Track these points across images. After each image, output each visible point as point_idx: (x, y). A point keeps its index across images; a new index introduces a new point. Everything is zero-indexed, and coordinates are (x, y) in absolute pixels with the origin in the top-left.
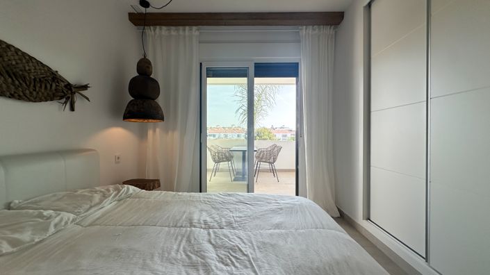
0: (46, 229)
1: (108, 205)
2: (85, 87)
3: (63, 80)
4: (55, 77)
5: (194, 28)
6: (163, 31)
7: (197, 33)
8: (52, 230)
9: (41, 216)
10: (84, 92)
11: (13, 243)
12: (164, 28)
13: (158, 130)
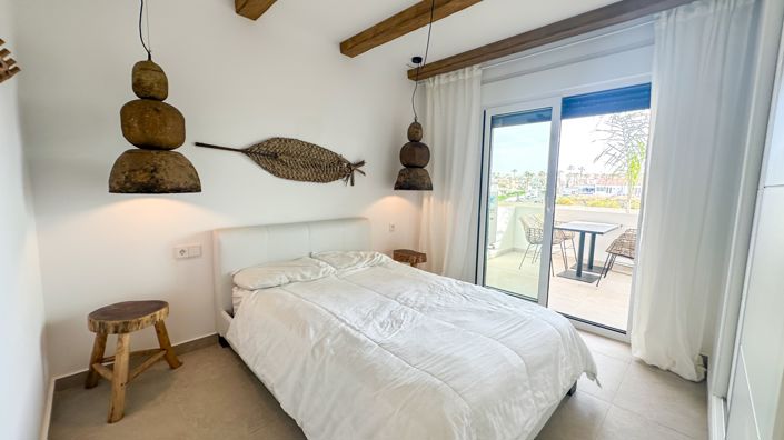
0: (317, 274)
1: (361, 268)
2: (362, 163)
3: (345, 161)
4: (340, 160)
5: (475, 67)
6: (442, 79)
7: (480, 72)
8: (321, 275)
9: (318, 265)
10: (360, 168)
11: (303, 277)
12: (443, 76)
13: (432, 199)
